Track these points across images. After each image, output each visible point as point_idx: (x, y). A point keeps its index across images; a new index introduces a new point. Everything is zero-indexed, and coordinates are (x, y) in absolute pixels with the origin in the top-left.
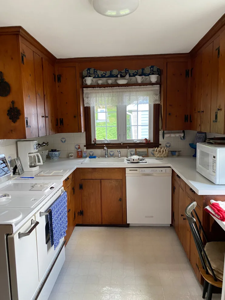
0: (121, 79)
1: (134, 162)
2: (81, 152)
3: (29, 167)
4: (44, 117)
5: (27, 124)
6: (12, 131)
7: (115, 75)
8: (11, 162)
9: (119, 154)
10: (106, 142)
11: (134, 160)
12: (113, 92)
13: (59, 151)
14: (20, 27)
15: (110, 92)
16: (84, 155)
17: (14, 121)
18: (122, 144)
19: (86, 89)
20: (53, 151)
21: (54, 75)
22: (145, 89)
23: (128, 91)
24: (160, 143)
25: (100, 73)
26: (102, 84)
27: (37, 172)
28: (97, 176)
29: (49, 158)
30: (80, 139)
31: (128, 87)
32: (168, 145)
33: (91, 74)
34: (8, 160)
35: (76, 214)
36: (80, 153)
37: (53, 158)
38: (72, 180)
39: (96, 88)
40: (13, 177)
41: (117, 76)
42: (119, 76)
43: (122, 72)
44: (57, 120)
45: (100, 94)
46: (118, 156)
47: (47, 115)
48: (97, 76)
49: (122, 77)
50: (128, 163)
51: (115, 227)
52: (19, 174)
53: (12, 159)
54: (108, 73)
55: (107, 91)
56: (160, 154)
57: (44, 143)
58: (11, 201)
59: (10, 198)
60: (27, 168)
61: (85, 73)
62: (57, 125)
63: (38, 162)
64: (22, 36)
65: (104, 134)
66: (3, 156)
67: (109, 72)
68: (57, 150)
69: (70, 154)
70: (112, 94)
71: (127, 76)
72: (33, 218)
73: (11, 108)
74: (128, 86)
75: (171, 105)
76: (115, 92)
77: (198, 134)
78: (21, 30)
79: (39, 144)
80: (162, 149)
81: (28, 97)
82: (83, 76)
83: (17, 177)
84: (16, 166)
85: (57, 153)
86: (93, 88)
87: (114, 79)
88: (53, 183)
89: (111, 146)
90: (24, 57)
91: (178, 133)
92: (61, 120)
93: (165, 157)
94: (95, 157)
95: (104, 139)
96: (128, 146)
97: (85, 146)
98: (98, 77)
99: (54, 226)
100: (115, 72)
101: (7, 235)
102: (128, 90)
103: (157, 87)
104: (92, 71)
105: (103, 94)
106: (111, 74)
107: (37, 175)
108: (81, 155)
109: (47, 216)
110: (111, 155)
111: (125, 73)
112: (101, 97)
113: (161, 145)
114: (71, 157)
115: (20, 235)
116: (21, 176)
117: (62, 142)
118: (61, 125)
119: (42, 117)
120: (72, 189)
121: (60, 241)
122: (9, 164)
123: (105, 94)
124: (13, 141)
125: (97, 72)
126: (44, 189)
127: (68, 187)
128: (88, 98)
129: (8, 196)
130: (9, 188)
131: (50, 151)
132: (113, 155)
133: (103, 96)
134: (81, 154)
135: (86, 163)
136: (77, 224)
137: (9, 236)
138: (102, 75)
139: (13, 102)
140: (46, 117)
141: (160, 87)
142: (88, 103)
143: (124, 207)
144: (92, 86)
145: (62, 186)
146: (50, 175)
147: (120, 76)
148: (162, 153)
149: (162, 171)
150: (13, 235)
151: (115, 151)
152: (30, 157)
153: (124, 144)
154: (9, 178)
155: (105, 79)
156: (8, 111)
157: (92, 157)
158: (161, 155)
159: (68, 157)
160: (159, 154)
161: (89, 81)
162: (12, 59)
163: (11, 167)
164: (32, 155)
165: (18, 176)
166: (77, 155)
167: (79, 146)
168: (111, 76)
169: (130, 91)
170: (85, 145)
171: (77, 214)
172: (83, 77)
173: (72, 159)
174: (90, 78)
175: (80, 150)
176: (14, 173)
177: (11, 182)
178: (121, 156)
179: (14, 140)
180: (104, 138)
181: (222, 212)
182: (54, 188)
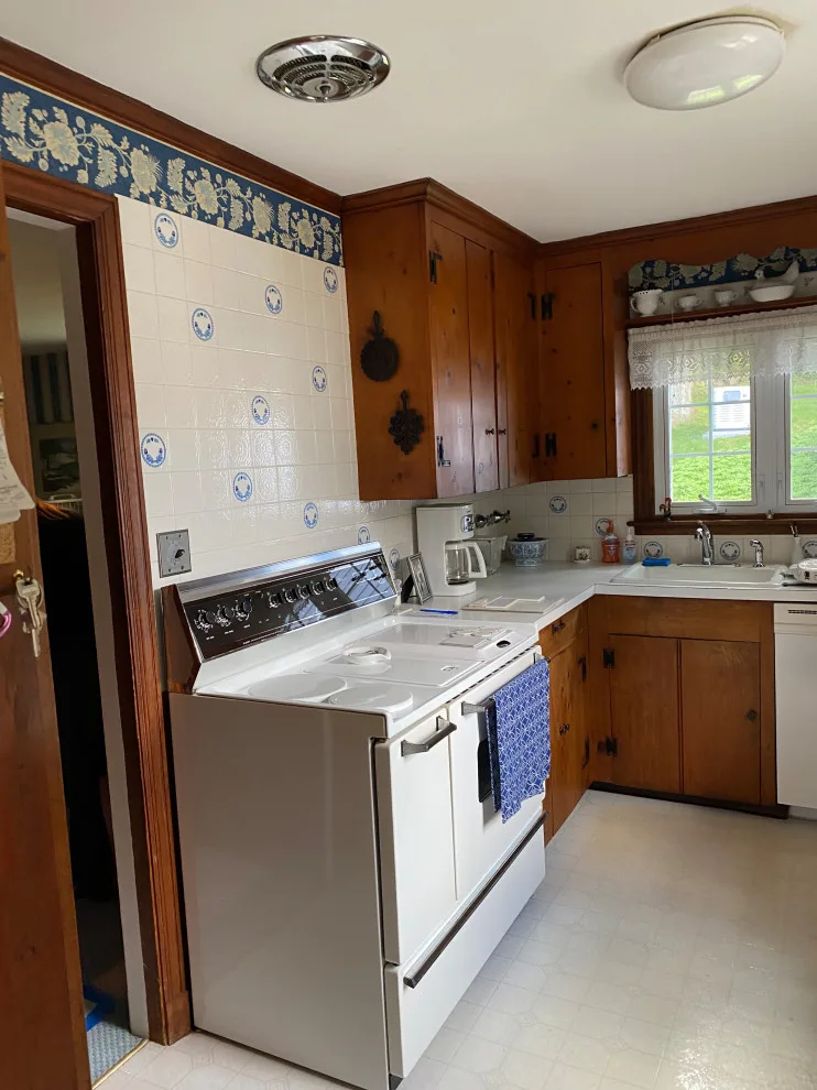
0: (765, 284)
1: (807, 581)
2: (617, 542)
3: (446, 583)
4: (492, 432)
5: (441, 456)
6: (400, 475)
7: (745, 271)
8: (397, 565)
9: (758, 555)
10: (708, 510)
11: (807, 574)
12: (735, 333)
13: (541, 539)
14: (428, 181)
15: (723, 334)
16: (626, 554)
17: (407, 450)
18: (770, 517)
19: (637, 330)
20: (522, 538)
21: (532, 297)
23: (794, 326)
25: (687, 272)
26: (694, 307)
27: (470, 598)
28: (666, 625)
29: (508, 560)
30: (615, 499)
31: (794, 311)
33: (657, 278)
34: (389, 559)
35: (594, 748)
36: (612, 547)
37: (522, 563)
38: (577, 634)
39: (675, 325)
40: (401, 609)
41: (751, 276)
42: (759, 274)
43: (772, 257)
44: (537, 439)
45: (687, 343)
46: (754, 563)
47: (501, 427)
48: (677, 283)
49: (773, 275)
50: (785, 585)
51: (731, 812)
52: (419, 602)
53: (402, 557)
54: (719, 270)
55: (712, 331)
57: (496, 514)
58: (390, 667)
59: (390, 658)
60: (441, 588)
61: (635, 276)
62: (536, 454)
63: (473, 570)
64: (432, 203)
65: (731, 482)
66: (375, 546)
67: (724, 264)
68: (536, 536)
69: (579, 551)
70: (730, 339)
71: (793, 271)
72: (443, 713)
73: (398, 413)
74: (794, 307)
76: (743, 332)
78: (429, 189)
79: (479, 518)
81: (447, 379)
82: (628, 286)
83: (411, 608)
84: (411, 577)
85: (536, 545)
86: (663, 323)
87: (739, 286)
88: (508, 631)
89: (724, 522)
90: (438, 262)
92: (551, 437)
94: (664, 563)
95: (699, 501)
96: (795, 524)
97: (629, 524)
98: (683, 285)
99: (502, 749)
100: (744, 262)
101: (376, 741)
102: (796, 320)
104: (660, 268)
105: (696, 342)
106: (729, 269)
107: (466, 609)
108: (616, 555)
109: (481, 717)
110: (726, 556)
111: (785, 259)
112: (691, 351)
114: (582, 561)
115: (406, 749)
116: (423, 607)
117: (554, 509)
118: (548, 454)
119: (488, 432)
120: (579, 663)
121: (522, 803)
122: (392, 572)
123: (703, 341)
124: (404, 505)
125: (677, 269)
126: (480, 644)
127: (563, 651)
128: (642, 359)
129: (385, 652)
130: (389, 634)
131: (516, 540)
132: (734, 556)
133: (697, 347)
134: (617, 550)
135: (632, 580)
136: (594, 782)
137: (377, 746)
138: (695, 277)
139: (405, 396)
140: (499, 432)
142: (643, 378)
143: (764, 745)
144: (659, 320)
145: (537, 644)
146: (506, 608)
147: (762, 272)
150: (387, 742)
151: (742, 542)
152: (451, 553)
153: (776, 516)
154: (391, 610)
155: (705, 291)
156: (393, 421)
157: (654, 561)
159: (573, 560)
161: (647, 302)
162: (405, 272)
163: (397, 577)
164: (456, 547)
165: (415, 606)
166: (601, 554)
167: (610, 522)
168: (731, 277)
169: (802, 325)
170: (632, 518)
171: (596, 749)
172: (627, 293)
173: (585, 567)
174: (650, 292)
175: (612, 537)
176: (406, 597)
177: (395, 621)
178: (765, 563)
179: (409, 503)
180: (700, 496)
182: (509, 643)
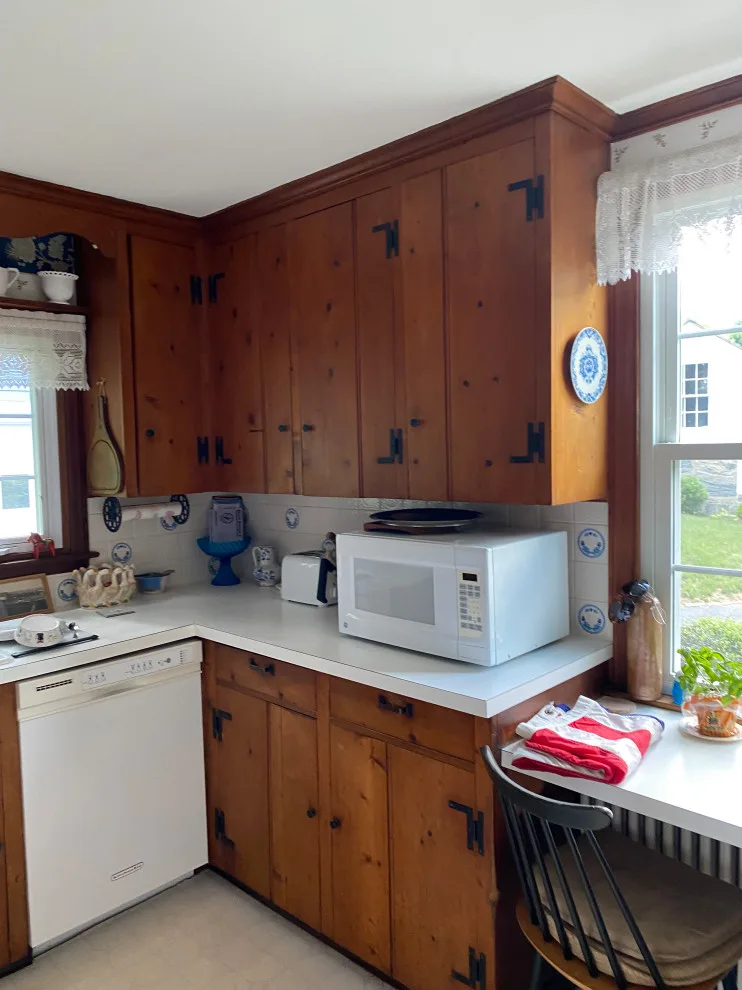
22: (27, 325)
24: (93, 547)
32: (121, 553)
50: (16, 657)
56: (109, 594)
75: (152, 400)
77: (216, 506)
80: (117, 571)
91: (164, 504)
93: (126, 601)
103: (76, 324)
113: (96, 554)
141: (89, 325)
148: (119, 588)
149: (168, 661)
158: (112, 595)
160: (104, 594)
181: (595, 753)
